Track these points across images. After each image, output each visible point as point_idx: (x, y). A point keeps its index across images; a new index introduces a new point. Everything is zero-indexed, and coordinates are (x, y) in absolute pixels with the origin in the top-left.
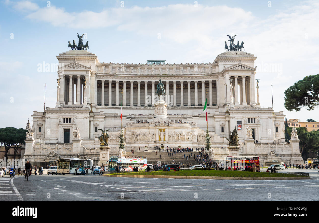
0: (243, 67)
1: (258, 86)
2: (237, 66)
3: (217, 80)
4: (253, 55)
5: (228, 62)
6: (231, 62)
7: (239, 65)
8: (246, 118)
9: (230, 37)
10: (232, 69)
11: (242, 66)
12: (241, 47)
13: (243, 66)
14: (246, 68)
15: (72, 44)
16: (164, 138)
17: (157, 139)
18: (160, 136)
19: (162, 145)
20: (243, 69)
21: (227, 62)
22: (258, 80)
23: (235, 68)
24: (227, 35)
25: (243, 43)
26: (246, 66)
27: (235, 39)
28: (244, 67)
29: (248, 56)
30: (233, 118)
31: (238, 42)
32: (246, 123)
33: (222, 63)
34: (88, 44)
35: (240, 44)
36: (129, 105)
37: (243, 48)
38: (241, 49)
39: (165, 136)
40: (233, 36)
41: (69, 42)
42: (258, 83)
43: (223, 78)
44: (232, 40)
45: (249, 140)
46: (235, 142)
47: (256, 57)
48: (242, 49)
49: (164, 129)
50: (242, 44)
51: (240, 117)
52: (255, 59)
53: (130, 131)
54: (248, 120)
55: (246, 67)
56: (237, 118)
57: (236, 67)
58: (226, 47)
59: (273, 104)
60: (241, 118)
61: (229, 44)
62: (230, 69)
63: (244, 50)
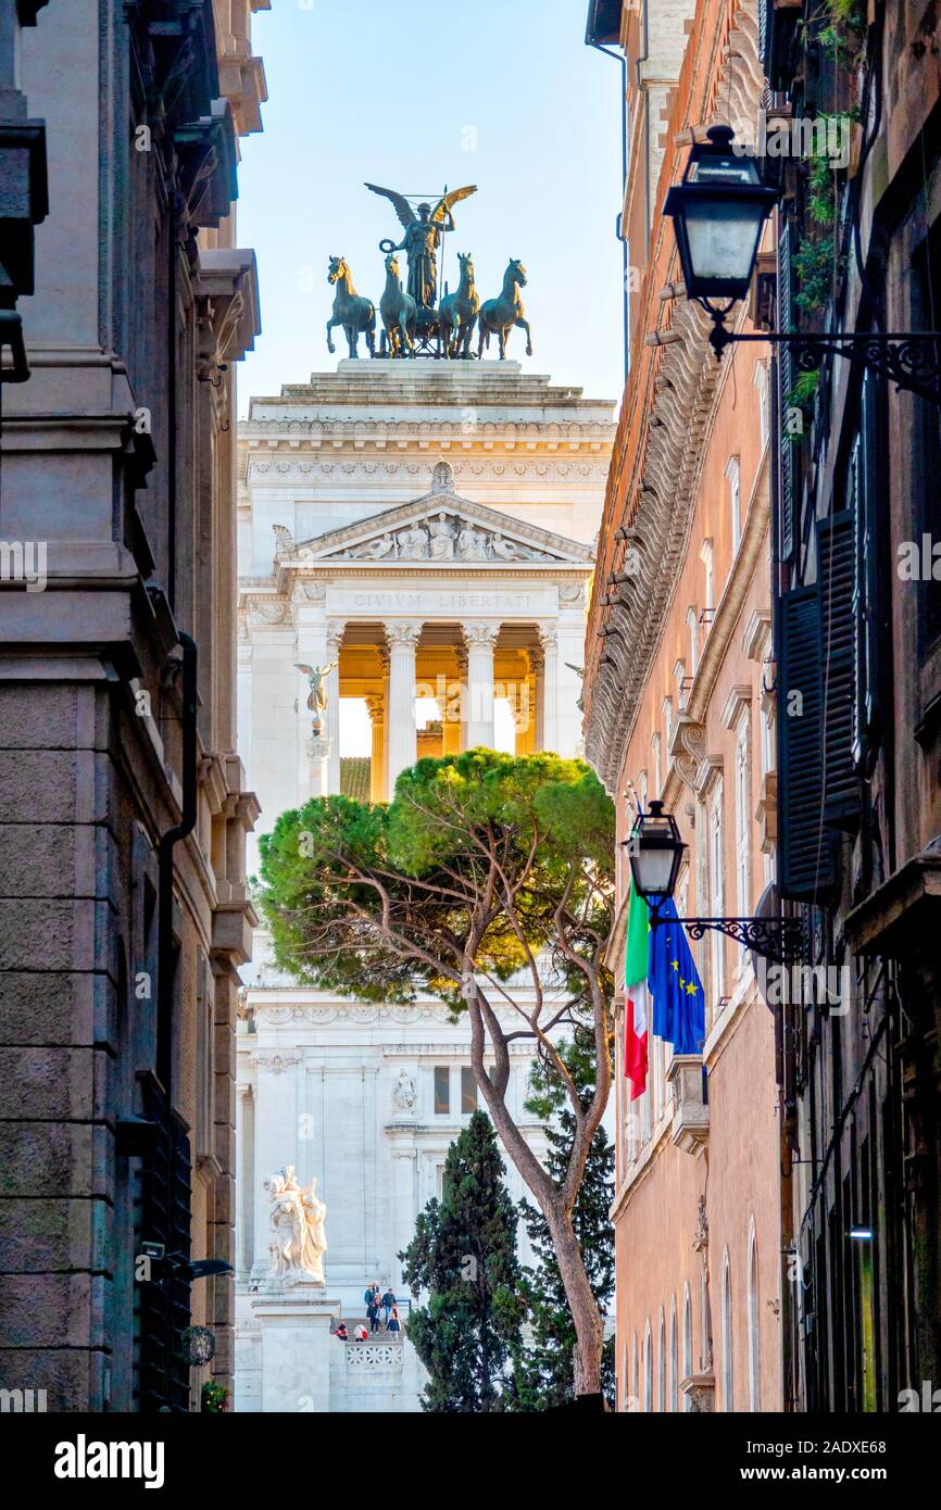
0: (468, 535)
2: (408, 527)
5: (343, 478)
6: (375, 478)
8: (411, 1067)
9: (400, 203)
10: (358, 552)
11: (456, 523)
12: (503, 316)
13: (477, 528)
14: (499, 547)
20: (474, 552)
21: (339, 476)
23: (385, 545)
24: (371, 187)
25: (515, 274)
26: (505, 520)
27: (451, 227)
28: (482, 537)
29: (554, 415)
30: (278, 1063)
31: (465, 263)
32: (405, 1117)
33: (286, 486)
37: (522, 323)
45: (285, 1303)
48: (516, 332)
50: (509, 292)
51: (350, 1052)
54: (427, 1083)
55: (499, 531)
56: (321, 1062)
57: (403, 537)
60: (363, 1071)
62: (342, 552)
63: (529, 351)
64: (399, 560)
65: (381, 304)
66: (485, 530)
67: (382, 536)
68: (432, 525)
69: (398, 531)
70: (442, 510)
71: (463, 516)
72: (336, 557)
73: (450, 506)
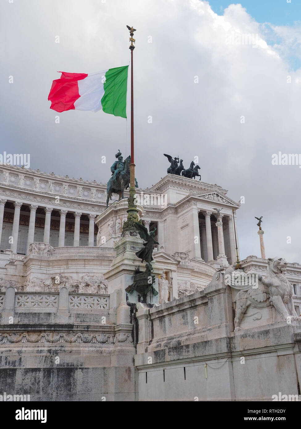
2: (210, 194)
3: (161, 222)
4: (222, 187)
9: (169, 158)
10: (203, 197)
13: (220, 197)
14: (224, 201)
20: (221, 201)
21: (182, 189)
22: (260, 220)
23: (207, 197)
25: (198, 167)
26: (225, 196)
33: (174, 190)
43: (175, 216)
47: (226, 191)
48: (196, 177)
50: (197, 170)
53: (45, 272)
57: (210, 196)
62: (200, 196)
63: (200, 180)
64: (210, 199)
66: (222, 198)
67: (207, 195)
68: (214, 195)
69: (209, 195)
70: (216, 193)
71: (219, 194)
72: (201, 197)
73: (217, 192)
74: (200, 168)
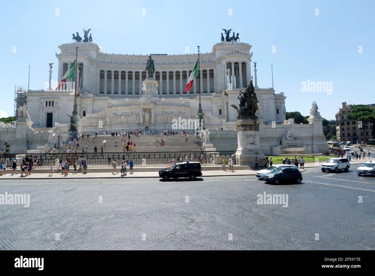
1: (255, 69)
3: (214, 69)
4: (249, 44)
6: (227, 51)
7: (236, 51)
9: (225, 31)
10: (229, 55)
11: (238, 52)
12: (237, 38)
13: (240, 52)
14: (242, 54)
15: (76, 35)
16: (150, 119)
17: (141, 121)
18: (144, 117)
19: (147, 128)
20: (240, 55)
21: (224, 50)
22: (255, 63)
23: (231, 54)
25: (238, 34)
29: (244, 45)
30: (231, 99)
31: (234, 33)
33: (219, 52)
34: (92, 36)
35: (236, 36)
36: (131, 94)
37: (239, 39)
38: (236, 41)
39: (150, 117)
40: (229, 30)
41: (74, 35)
42: (255, 66)
43: (219, 65)
44: (228, 33)
46: (250, 111)
47: (251, 46)
48: (238, 40)
49: (150, 109)
52: (251, 47)
53: (111, 112)
57: (233, 53)
58: (223, 39)
59: (273, 85)
61: (225, 36)
64: (233, 55)
65: (226, 38)
74: (239, 34)
